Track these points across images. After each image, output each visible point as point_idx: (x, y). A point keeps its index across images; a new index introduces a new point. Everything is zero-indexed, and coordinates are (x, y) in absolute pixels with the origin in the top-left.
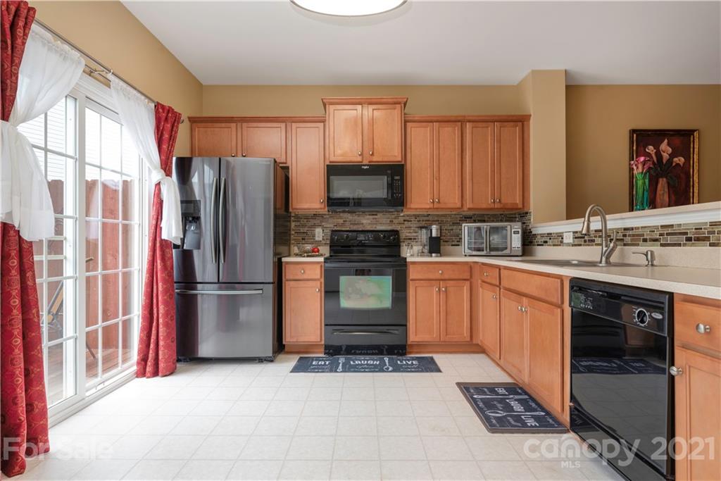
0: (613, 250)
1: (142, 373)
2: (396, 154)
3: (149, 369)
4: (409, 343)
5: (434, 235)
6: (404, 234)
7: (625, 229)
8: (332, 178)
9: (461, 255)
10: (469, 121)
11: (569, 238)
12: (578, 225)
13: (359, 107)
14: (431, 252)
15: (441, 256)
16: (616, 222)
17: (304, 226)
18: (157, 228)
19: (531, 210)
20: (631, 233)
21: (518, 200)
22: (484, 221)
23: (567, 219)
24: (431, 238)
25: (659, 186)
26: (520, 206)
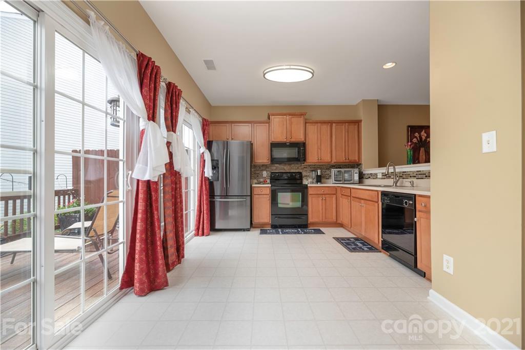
0: (398, 181)
1: (197, 234)
2: (302, 138)
3: (200, 232)
4: (309, 222)
5: (319, 174)
6: (304, 174)
7: (403, 172)
8: (273, 149)
9: (331, 183)
10: (334, 123)
11: (380, 176)
12: (383, 170)
13: (285, 116)
14: (317, 182)
15: (322, 184)
16: (399, 169)
17: (258, 170)
18: (203, 172)
19: (363, 163)
20: (405, 173)
21: (357, 159)
22: (340, 168)
23: (379, 167)
24: (317, 176)
25: (421, 152)
26: (358, 161)
